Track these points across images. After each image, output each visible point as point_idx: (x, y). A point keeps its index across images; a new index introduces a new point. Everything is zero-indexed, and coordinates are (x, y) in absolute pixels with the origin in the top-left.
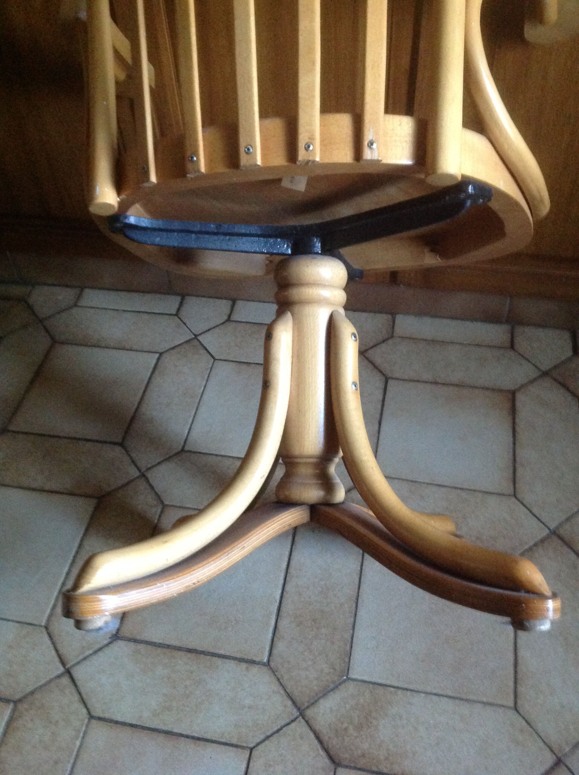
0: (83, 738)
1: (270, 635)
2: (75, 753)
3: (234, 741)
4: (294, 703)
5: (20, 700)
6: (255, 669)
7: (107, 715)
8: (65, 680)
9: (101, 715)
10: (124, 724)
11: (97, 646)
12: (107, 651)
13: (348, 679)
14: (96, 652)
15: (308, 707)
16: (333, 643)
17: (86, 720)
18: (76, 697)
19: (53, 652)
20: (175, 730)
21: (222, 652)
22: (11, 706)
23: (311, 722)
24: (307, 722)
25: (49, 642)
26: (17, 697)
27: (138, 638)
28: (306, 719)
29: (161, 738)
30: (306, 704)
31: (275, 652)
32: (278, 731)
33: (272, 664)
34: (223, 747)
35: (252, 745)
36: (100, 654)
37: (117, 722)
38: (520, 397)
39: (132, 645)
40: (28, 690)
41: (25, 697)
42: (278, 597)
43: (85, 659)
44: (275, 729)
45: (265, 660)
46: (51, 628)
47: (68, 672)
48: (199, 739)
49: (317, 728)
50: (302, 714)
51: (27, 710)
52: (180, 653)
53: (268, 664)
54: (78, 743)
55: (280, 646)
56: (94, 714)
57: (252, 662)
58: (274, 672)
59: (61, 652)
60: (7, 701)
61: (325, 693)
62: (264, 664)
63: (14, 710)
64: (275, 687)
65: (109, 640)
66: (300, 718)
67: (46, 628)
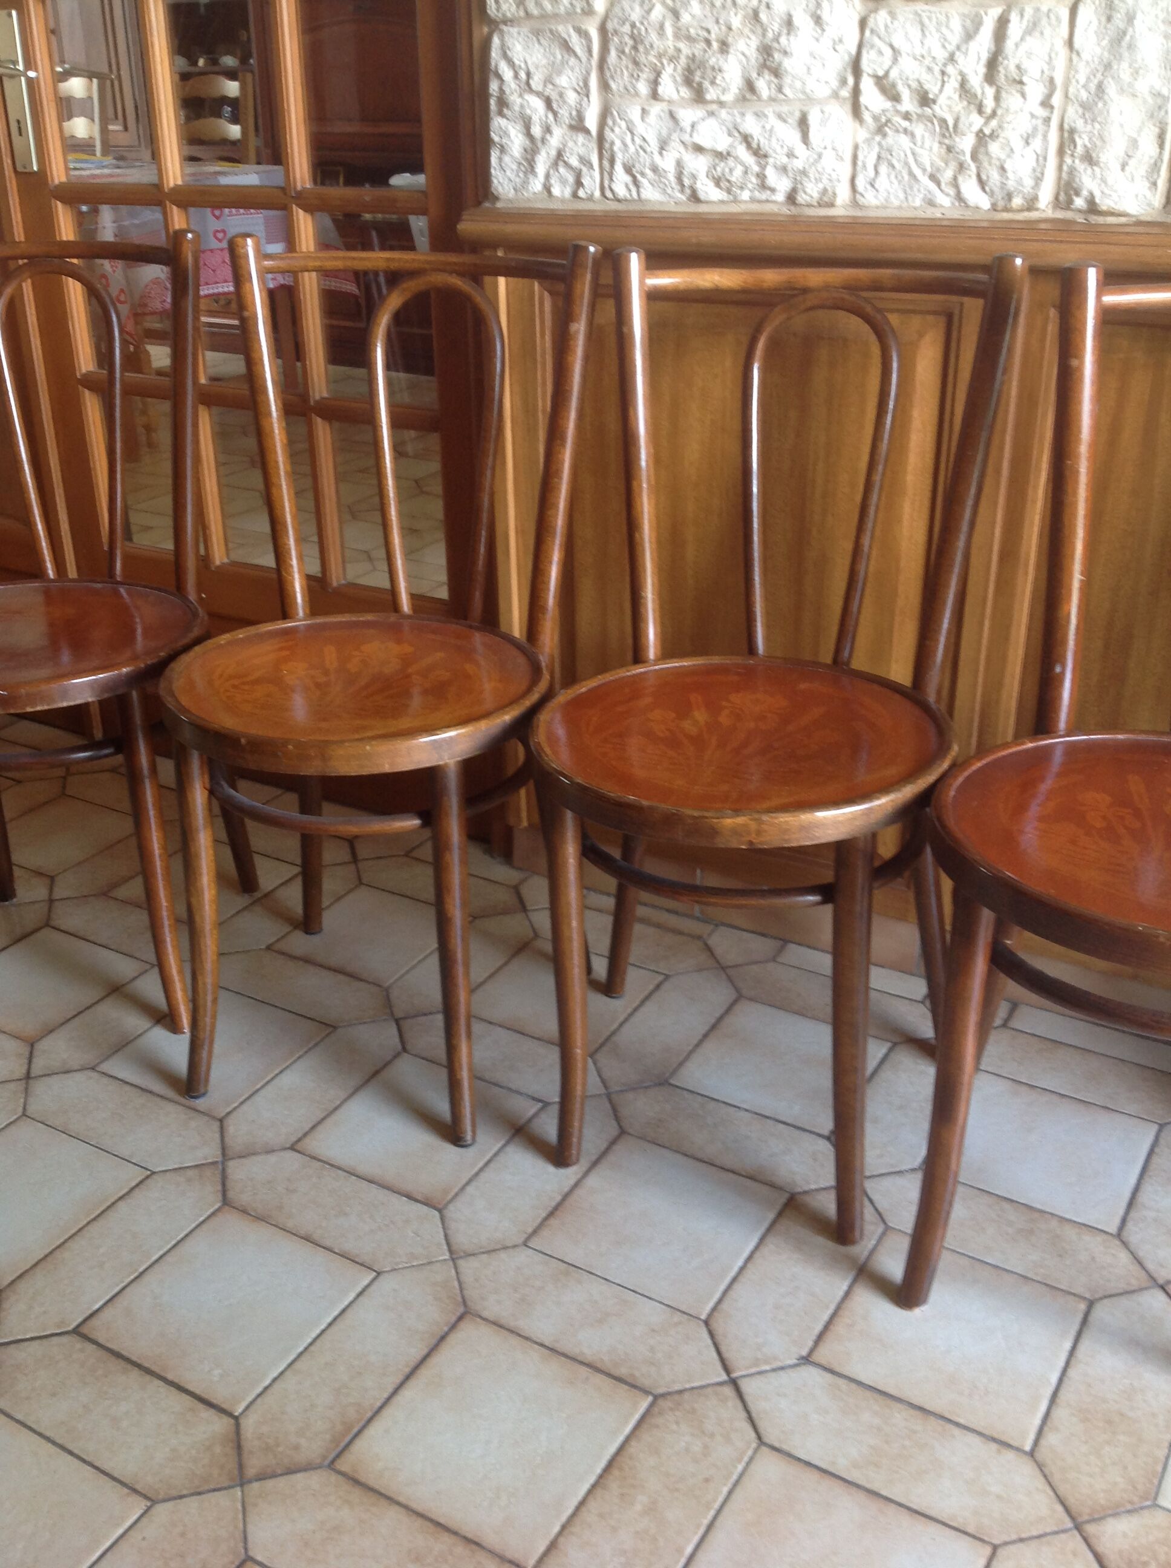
0: (748, 1464)
1: (1037, 1421)
2: (735, 1477)
3: (971, 1529)
4: (1067, 1510)
5: (663, 1396)
6: (1010, 1455)
7: (785, 1447)
8: (728, 1391)
9: (777, 1445)
10: (808, 1464)
11: (779, 1364)
12: (793, 1374)
13: (1156, 1506)
14: (774, 1370)
15: (1088, 1522)
16: (1135, 1456)
17: (754, 1445)
18: (744, 1415)
19: (714, 1355)
20: (884, 1493)
21: (962, 1421)
22: (650, 1399)
23: (1093, 1541)
24: (1086, 1540)
25: (709, 1342)
26: (661, 1391)
27: (838, 1369)
28: (1084, 1534)
29: (861, 1496)
30: (1086, 1518)
31: (1043, 1442)
32: (1039, 1537)
33: (1037, 1455)
34: (953, 1533)
35: (996, 1542)
36: (781, 1373)
37: (799, 1460)
39: (828, 1376)
40: (677, 1387)
41: (669, 1394)
42: (1054, 1379)
43: (760, 1373)
44: (1035, 1533)
45: (1028, 1448)
46: (714, 1325)
47: (734, 1383)
49: (1100, 1549)
50: (1078, 1527)
51: (671, 1409)
52: (899, 1405)
53: (1031, 1454)
54: (740, 1467)
55: (1052, 1439)
56: (766, 1440)
57: (1008, 1446)
58: (1040, 1466)
59: (726, 1355)
60: (646, 1392)
62: (1025, 1453)
63: (652, 1405)
64: (1040, 1483)
65: (795, 1361)
66: (1076, 1532)
67: (707, 1323)
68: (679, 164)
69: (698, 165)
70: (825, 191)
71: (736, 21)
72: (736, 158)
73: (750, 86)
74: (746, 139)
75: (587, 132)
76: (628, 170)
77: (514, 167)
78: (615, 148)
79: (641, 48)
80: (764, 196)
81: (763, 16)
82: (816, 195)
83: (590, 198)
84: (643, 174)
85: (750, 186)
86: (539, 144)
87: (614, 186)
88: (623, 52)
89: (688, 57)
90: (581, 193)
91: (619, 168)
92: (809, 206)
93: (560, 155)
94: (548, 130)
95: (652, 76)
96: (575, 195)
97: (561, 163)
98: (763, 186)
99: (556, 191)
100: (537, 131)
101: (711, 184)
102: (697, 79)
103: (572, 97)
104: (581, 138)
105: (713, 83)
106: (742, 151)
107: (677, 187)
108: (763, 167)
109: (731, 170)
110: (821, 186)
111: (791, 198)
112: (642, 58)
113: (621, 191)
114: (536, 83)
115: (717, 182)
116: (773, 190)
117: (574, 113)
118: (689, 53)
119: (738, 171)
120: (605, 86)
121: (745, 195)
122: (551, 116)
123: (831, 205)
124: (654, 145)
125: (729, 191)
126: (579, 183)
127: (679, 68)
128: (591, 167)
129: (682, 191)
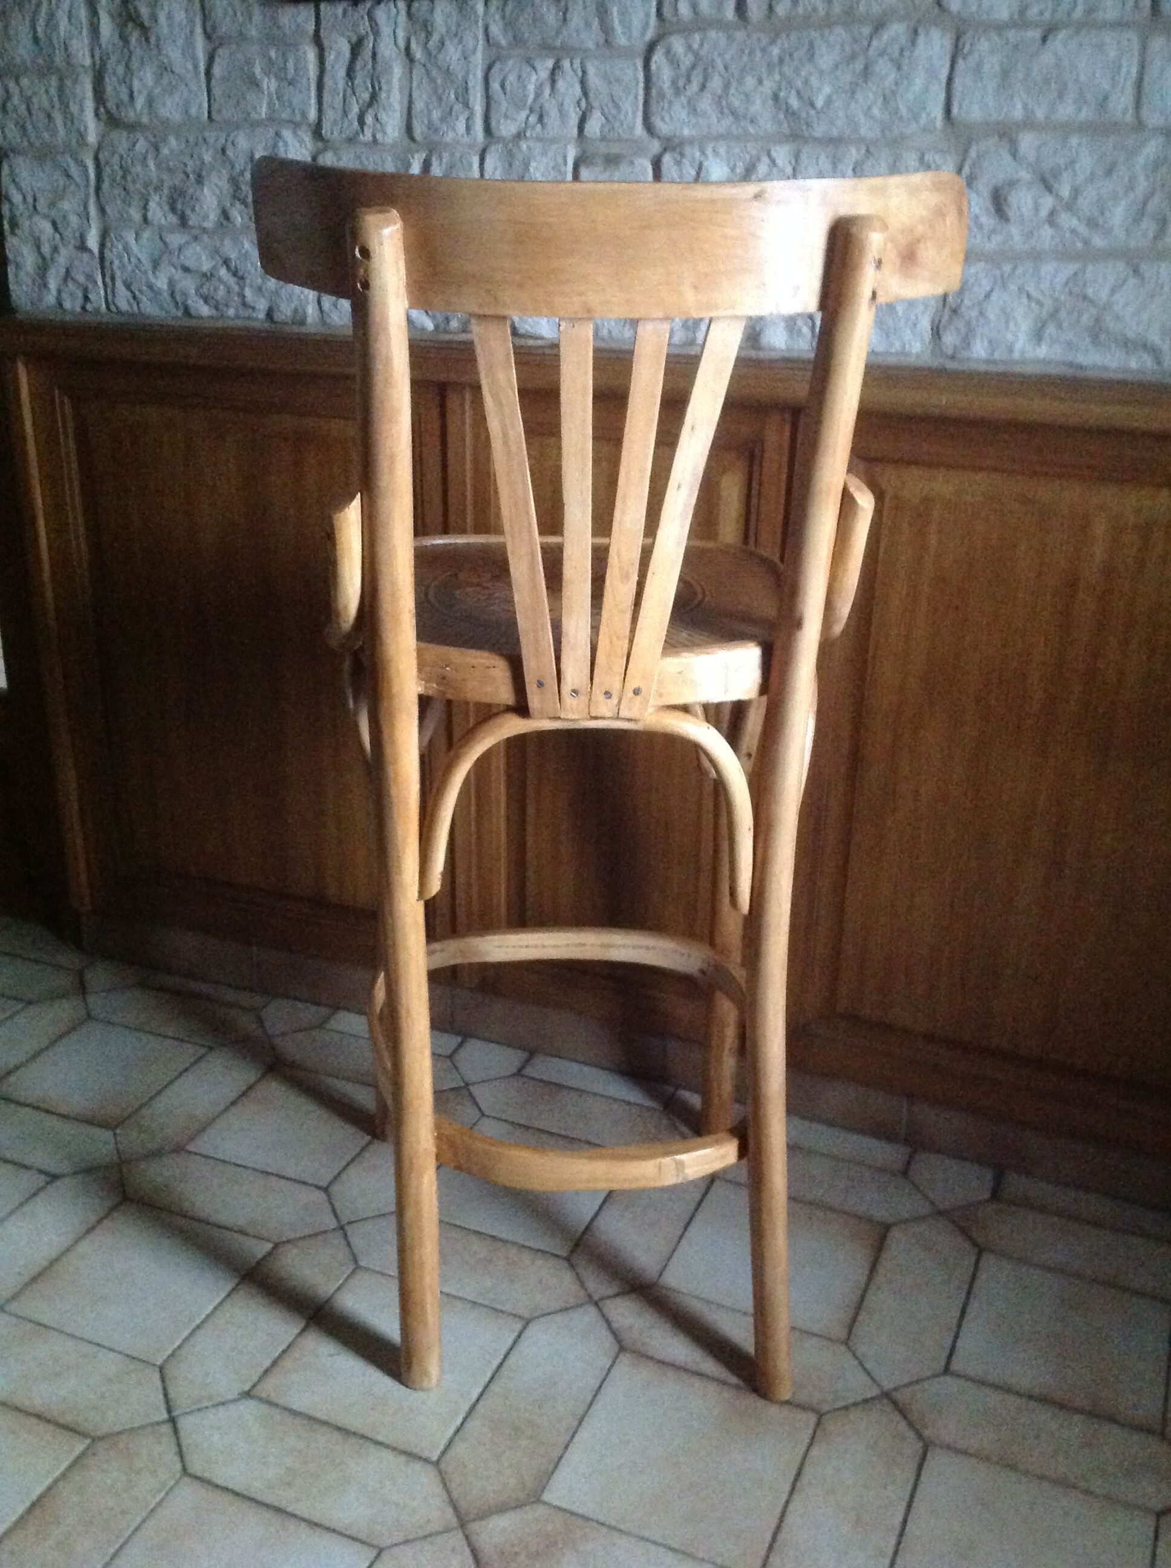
0: (167, 1494)
1: (449, 1433)
2: (151, 1507)
3: (362, 1535)
4: (456, 1511)
5: (101, 1438)
6: (418, 1466)
7: (207, 1476)
8: (166, 1429)
9: (199, 1474)
10: (226, 1489)
11: (220, 1399)
12: (232, 1409)
13: (538, 1501)
14: (216, 1406)
15: (474, 1520)
16: (532, 1458)
17: (178, 1476)
18: (174, 1449)
19: (161, 1397)
20: (289, 1509)
21: (379, 1438)
22: (88, 1441)
23: (474, 1538)
24: (467, 1537)
25: (159, 1386)
26: (99, 1433)
27: (275, 1399)
28: (467, 1532)
29: (268, 1515)
30: (472, 1516)
31: (450, 1453)
32: (423, 1538)
33: (443, 1466)
34: (344, 1540)
35: (383, 1545)
36: (222, 1409)
37: (217, 1486)
38: (895, 1233)
39: (265, 1407)
41: (108, 1436)
42: (475, 1395)
43: (199, 1410)
44: (423, 1533)
45: (435, 1458)
46: (168, 1370)
47: (173, 1421)
48: (316, 1524)
49: (477, 1543)
50: (463, 1525)
51: (105, 1450)
52: (324, 1429)
54: (159, 1497)
55: (460, 1449)
56: (191, 1471)
57: (416, 1457)
58: (440, 1472)
59: (172, 1395)
60: (83, 1434)
61: (502, 1509)
62: (431, 1463)
63: (89, 1447)
64: (439, 1489)
65: (236, 1396)
66: (459, 1530)
67: (161, 1369)
68: (171, 283)
69: (188, 284)
70: (296, 310)
71: (207, 158)
72: (220, 279)
73: (225, 215)
74: (226, 262)
75: (90, 251)
76: (128, 287)
77: (29, 282)
78: (115, 268)
79: (129, 178)
80: (247, 313)
81: (230, 153)
82: (289, 313)
83: (97, 311)
84: (140, 291)
85: (234, 304)
86: (49, 262)
87: (116, 301)
88: (114, 180)
89: (170, 188)
90: (89, 307)
91: (119, 284)
92: (286, 323)
93: (68, 271)
94: (55, 249)
95: (142, 204)
96: (83, 308)
97: (69, 280)
98: (244, 304)
99: (67, 305)
100: (46, 249)
101: (202, 302)
102: (179, 207)
103: (74, 220)
104: (86, 256)
105: (193, 210)
106: (223, 272)
107: (172, 305)
108: (242, 288)
109: (216, 289)
110: (293, 306)
111: (269, 315)
112: (130, 187)
113: (123, 305)
114: (42, 205)
115: (206, 299)
116: (253, 308)
117: (77, 234)
118: (171, 183)
119: (222, 292)
120: (102, 211)
121: (231, 312)
122: (57, 236)
123: (302, 323)
124: (147, 265)
125: (216, 308)
126: (86, 298)
127: (164, 198)
128: (96, 283)
129: (177, 308)
